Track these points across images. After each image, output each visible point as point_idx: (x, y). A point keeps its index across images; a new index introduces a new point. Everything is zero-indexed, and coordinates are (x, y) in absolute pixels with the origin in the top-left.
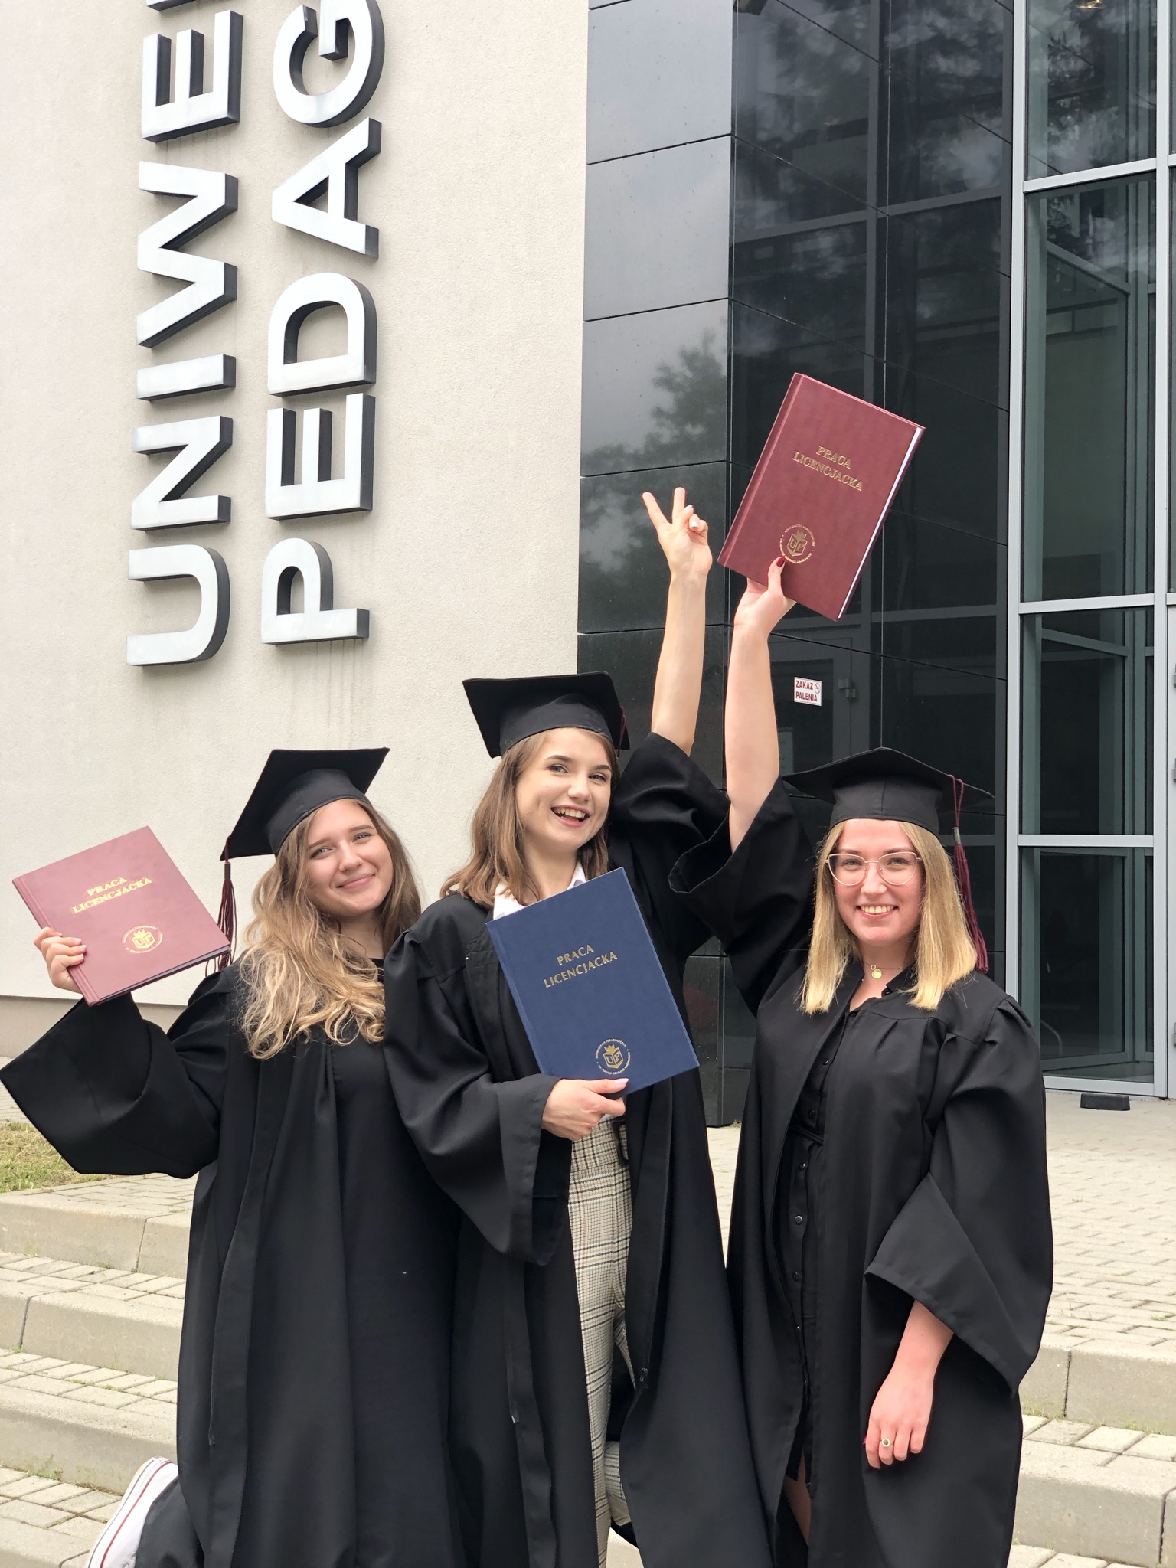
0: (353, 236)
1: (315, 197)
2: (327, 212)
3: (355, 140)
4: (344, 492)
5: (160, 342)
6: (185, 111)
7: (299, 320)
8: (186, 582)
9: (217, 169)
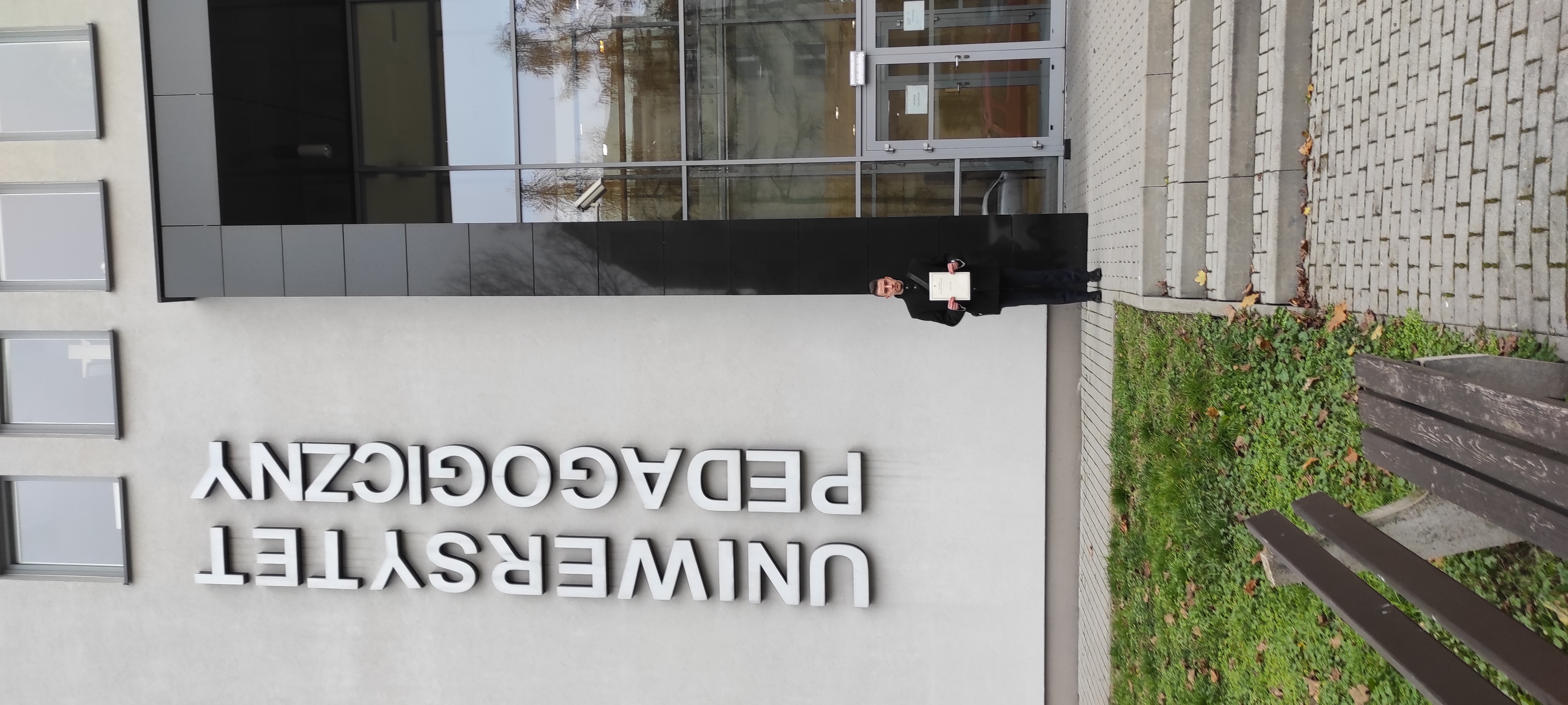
0: (673, 457)
1: (651, 480)
2: (658, 474)
3: (629, 457)
4: (792, 461)
5: (709, 590)
6: (597, 571)
7: (708, 492)
8: (829, 564)
9: (630, 545)
